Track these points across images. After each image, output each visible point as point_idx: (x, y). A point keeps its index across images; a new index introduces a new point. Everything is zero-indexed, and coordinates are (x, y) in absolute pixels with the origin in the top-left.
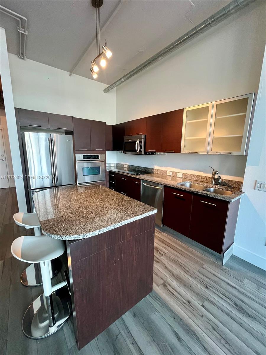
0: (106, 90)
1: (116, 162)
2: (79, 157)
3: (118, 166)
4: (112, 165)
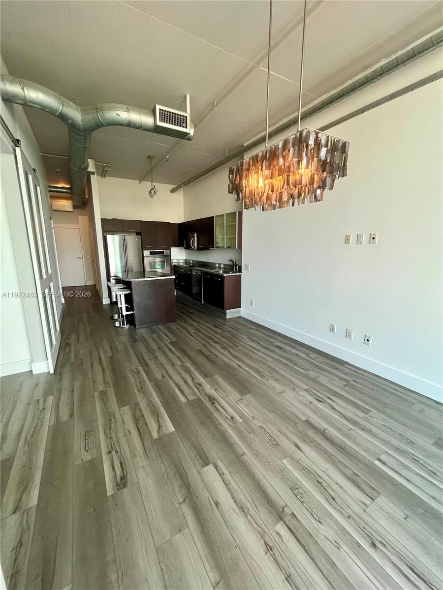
0: (173, 191)
1: (185, 258)
2: (146, 253)
3: (186, 262)
4: (180, 261)
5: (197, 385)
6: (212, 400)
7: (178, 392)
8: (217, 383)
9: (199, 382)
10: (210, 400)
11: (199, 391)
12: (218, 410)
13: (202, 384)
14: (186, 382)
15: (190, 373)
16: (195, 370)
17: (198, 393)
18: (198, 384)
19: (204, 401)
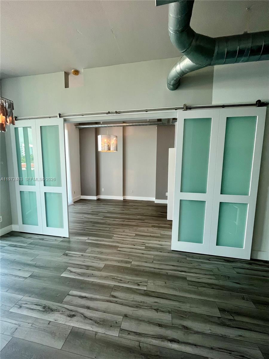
5: (73, 313)
6: (47, 310)
7: (84, 294)
8: (53, 334)
9: (75, 318)
10: (49, 308)
11: (66, 308)
12: (36, 305)
13: (69, 318)
14: (88, 308)
15: (96, 322)
16: (96, 333)
17: (66, 306)
18: (74, 316)
19: (54, 303)
